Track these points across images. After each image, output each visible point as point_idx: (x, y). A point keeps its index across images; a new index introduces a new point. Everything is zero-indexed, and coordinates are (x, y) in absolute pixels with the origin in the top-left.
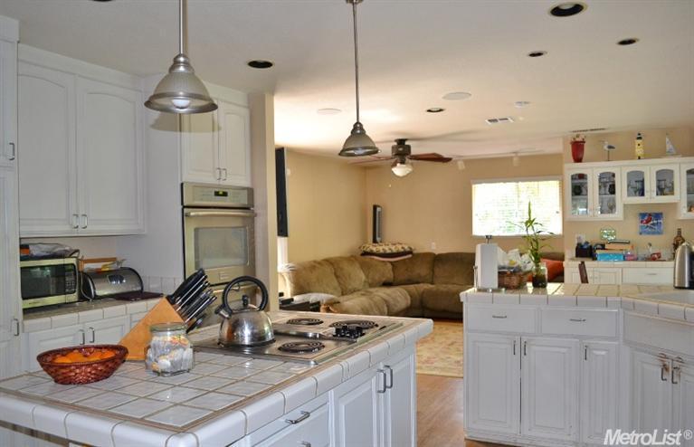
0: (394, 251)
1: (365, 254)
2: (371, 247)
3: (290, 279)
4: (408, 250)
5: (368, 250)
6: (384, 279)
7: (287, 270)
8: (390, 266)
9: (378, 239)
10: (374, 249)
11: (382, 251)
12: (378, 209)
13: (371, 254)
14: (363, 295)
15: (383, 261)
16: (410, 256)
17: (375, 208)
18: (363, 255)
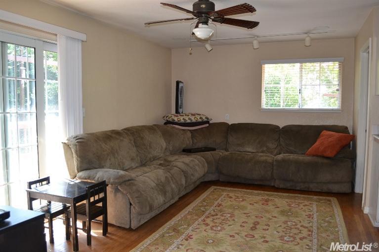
0: (194, 120)
1: (167, 123)
2: (173, 117)
3: (76, 152)
4: (206, 120)
5: (170, 120)
6: (184, 146)
7: (75, 142)
8: (189, 134)
9: (180, 110)
10: (176, 119)
11: (182, 121)
12: (181, 85)
13: (174, 123)
14: (160, 164)
15: (184, 130)
16: (208, 125)
17: (178, 83)
18: (165, 124)
